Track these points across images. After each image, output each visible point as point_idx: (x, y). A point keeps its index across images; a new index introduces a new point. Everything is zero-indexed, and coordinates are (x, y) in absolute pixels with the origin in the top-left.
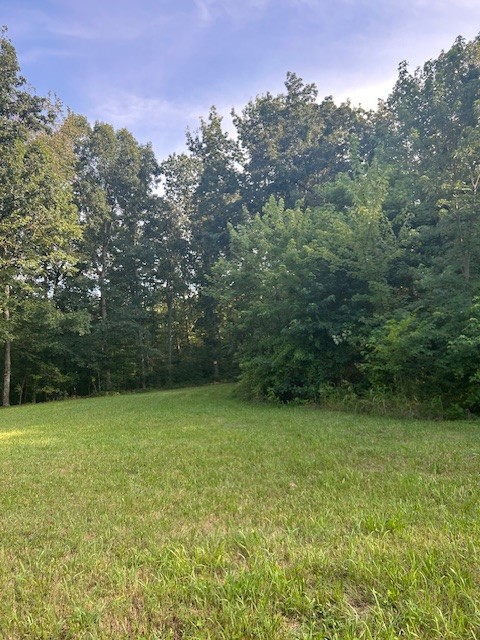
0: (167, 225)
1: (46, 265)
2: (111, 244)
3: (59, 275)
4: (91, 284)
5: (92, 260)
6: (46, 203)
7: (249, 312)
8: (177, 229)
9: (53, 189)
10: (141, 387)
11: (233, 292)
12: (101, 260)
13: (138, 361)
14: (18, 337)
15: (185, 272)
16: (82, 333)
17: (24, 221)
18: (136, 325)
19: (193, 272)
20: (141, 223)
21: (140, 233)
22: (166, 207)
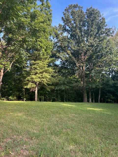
1: (110, 69)
3: (113, 71)
6: (110, 54)
9: (112, 50)
14: (102, 87)
17: (105, 59)
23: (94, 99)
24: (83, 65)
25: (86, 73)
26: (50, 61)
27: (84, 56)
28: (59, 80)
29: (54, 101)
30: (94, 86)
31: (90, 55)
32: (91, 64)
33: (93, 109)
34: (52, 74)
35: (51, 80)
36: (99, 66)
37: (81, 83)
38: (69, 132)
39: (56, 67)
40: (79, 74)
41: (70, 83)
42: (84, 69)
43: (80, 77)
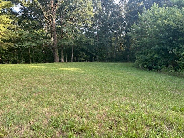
0: (118, 13)
1: (83, 25)
2: (101, 19)
3: (86, 27)
4: (95, 30)
5: (96, 23)
6: (84, 6)
7: (141, 41)
8: (121, 14)
9: (87, 2)
10: (106, 61)
11: (137, 35)
12: (98, 23)
13: (106, 54)
14: (76, 44)
15: (122, 28)
16: (92, 44)
17: (79, 11)
18: (106, 43)
19: (124, 28)
20: (111, 12)
21: (110, 15)
22: (119, 7)
23: (66, 59)
24: (52, 16)
25: (57, 28)
26: (3, 5)
27: (54, 4)
28: (21, 35)
29: (14, 62)
30: (66, 44)
31: (61, 5)
32: (63, 17)
33: (67, 69)
34: (8, 25)
35: (7, 34)
36: (72, 19)
37: (51, 39)
38: (40, 95)
39: (14, 16)
40: (48, 28)
41: (37, 39)
42: (54, 22)
43: (50, 32)
